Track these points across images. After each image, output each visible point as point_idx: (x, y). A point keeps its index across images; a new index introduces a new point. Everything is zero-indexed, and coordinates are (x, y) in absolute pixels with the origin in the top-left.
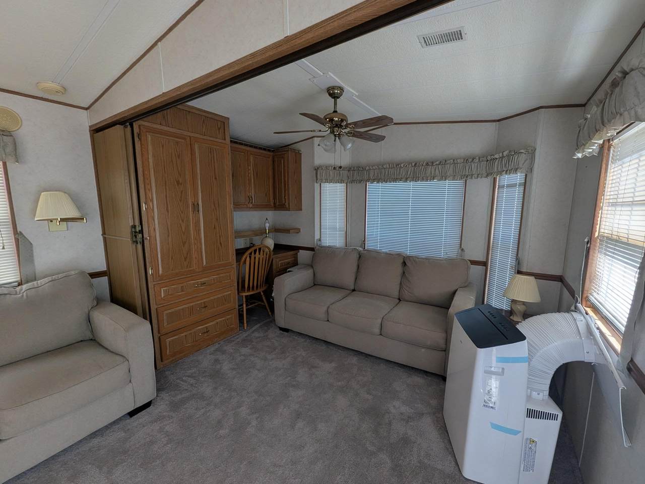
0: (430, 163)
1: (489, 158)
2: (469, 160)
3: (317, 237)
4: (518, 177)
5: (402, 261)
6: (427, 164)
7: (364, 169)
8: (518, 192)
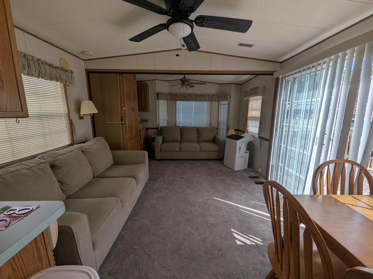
0: (201, 95)
1: (218, 96)
2: (213, 95)
3: (158, 123)
4: (226, 102)
5: (196, 129)
6: (200, 96)
7: (177, 95)
8: (226, 106)
